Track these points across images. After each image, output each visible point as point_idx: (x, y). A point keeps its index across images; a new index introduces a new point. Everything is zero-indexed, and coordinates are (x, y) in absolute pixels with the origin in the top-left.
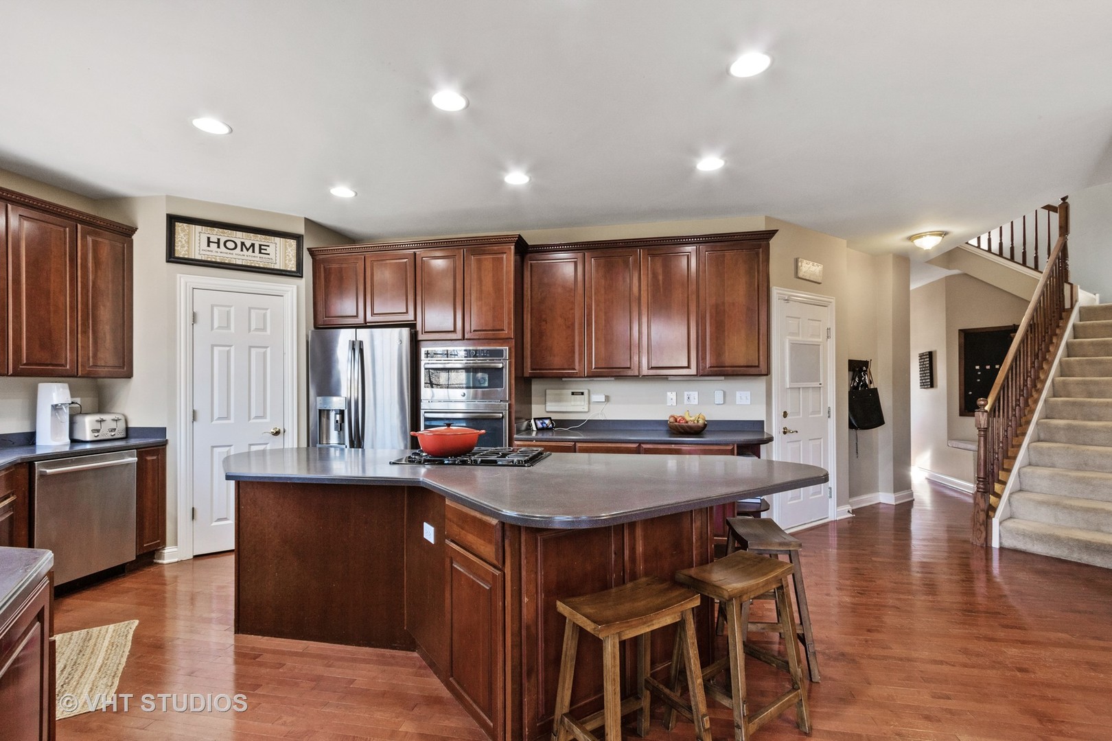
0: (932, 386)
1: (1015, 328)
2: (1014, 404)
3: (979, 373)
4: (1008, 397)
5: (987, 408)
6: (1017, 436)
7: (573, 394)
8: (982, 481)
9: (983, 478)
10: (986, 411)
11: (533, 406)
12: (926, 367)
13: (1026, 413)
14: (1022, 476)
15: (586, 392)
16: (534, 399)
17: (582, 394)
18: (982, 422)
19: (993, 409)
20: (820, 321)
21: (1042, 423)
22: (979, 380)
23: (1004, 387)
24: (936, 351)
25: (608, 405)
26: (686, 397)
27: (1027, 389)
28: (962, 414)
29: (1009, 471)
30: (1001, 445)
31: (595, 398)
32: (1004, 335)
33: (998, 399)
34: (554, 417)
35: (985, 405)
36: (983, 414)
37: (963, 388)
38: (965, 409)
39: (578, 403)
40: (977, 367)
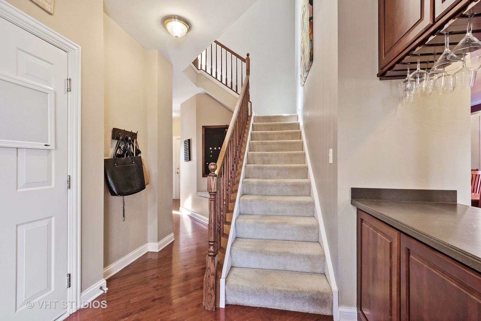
0: (190, 160)
1: (227, 127)
2: (231, 169)
3: (211, 152)
4: (229, 163)
5: (216, 172)
6: (233, 193)
8: (213, 245)
9: (214, 242)
10: (216, 176)
12: (187, 148)
13: (237, 175)
14: (237, 226)
18: (213, 187)
19: (220, 174)
20: (52, 64)
21: (246, 182)
22: (211, 156)
23: (226, 156)
24: (192, 139)
27: (237, 159)
28: (204, 176)
29: (229, 223)
30: (225, 202)
32: (222, 130)
33: (223, 165)
35: (214, 170)
36: (213, 178)
37: (204, 160)
38: (205, 173)
40: (211, 148)
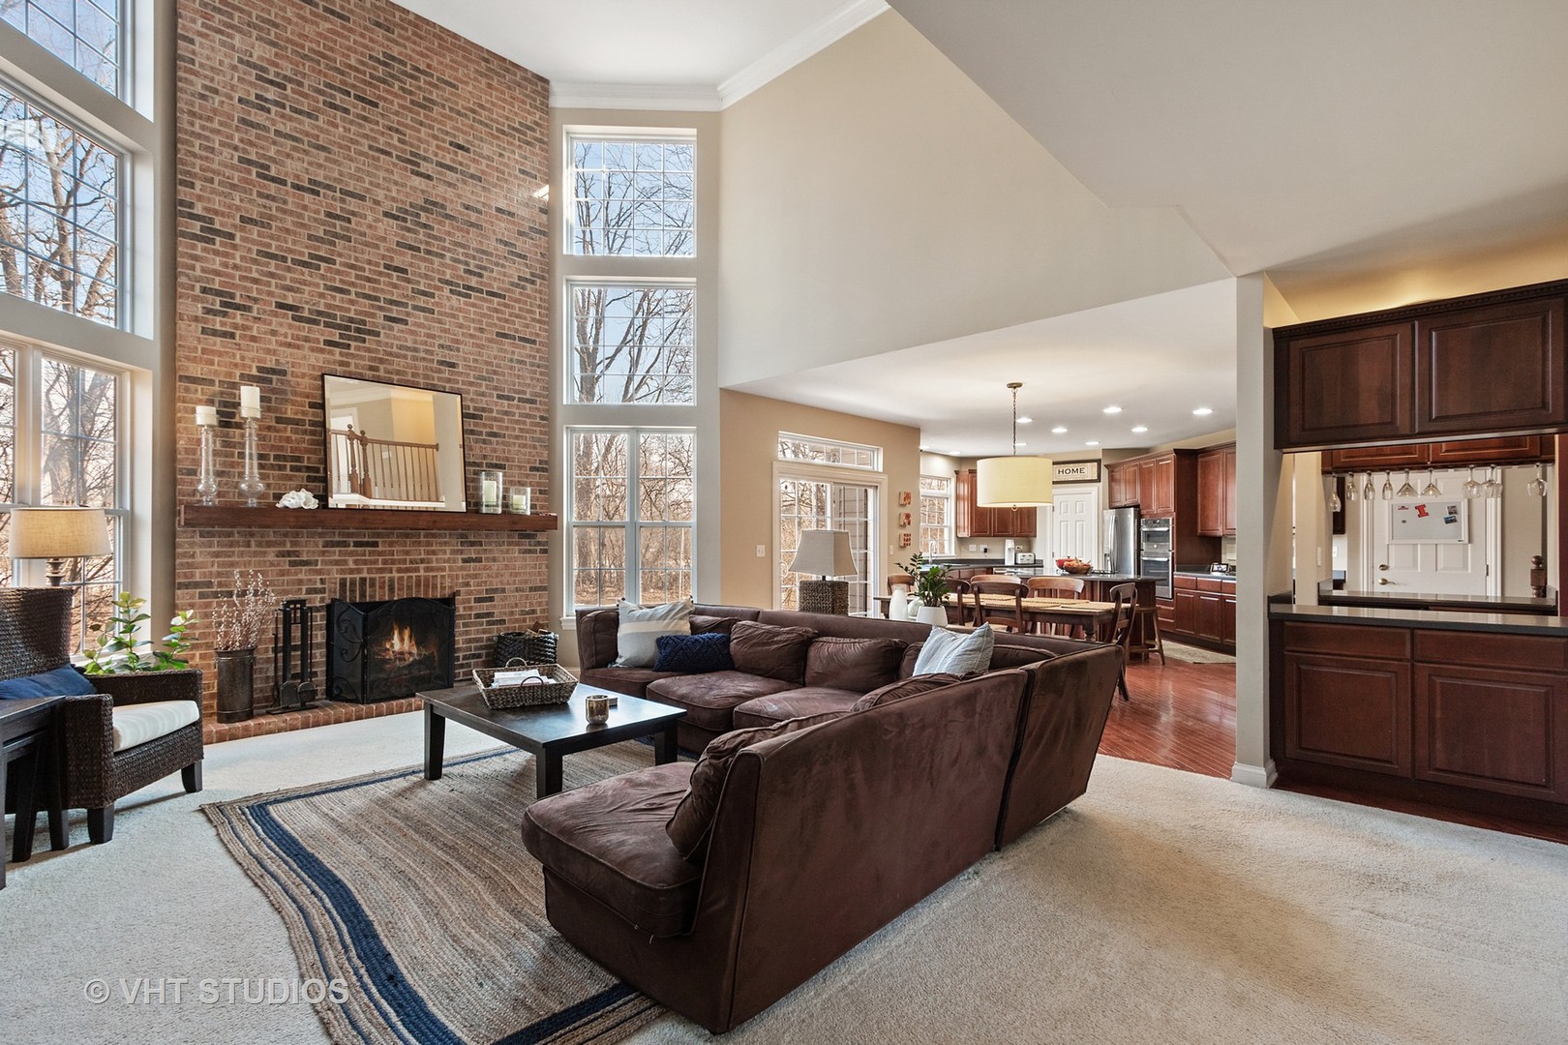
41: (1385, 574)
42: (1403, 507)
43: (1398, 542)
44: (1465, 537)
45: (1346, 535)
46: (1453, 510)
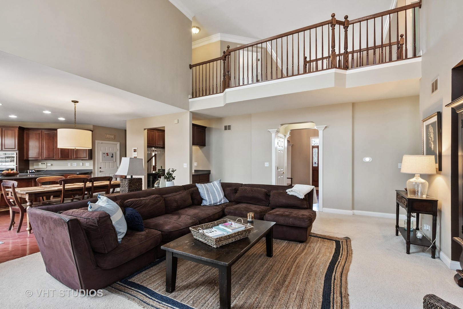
7: (42, 164)
11: (30, 167)
15: (46, 163)
16: (30, 165)
17: (44, 164)
25: (52, 166)
26: (73, 164)
31: (48, 165)
34: (36, 169)
39: (43, 166)
41: (100, 170)
42: (104, 153)
43: (104, 162)
44: (114, 161)
45: (92, 160)
46: (113, 155)
